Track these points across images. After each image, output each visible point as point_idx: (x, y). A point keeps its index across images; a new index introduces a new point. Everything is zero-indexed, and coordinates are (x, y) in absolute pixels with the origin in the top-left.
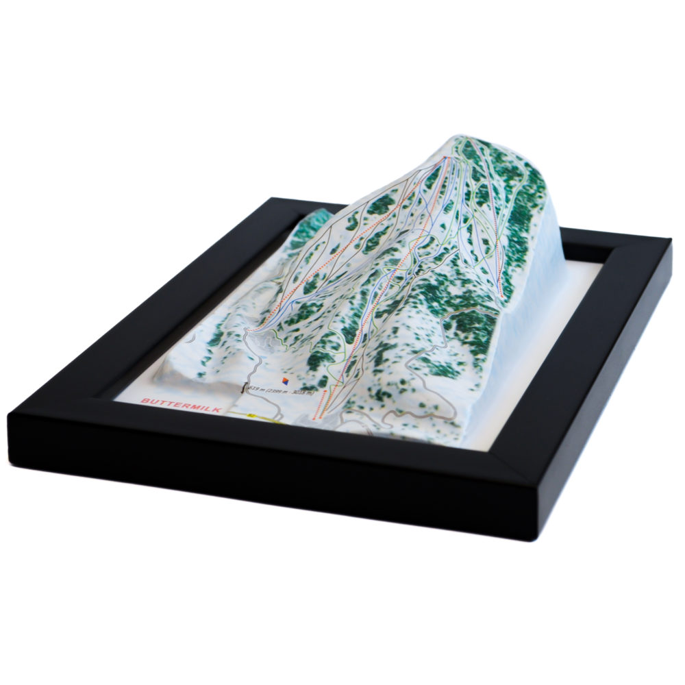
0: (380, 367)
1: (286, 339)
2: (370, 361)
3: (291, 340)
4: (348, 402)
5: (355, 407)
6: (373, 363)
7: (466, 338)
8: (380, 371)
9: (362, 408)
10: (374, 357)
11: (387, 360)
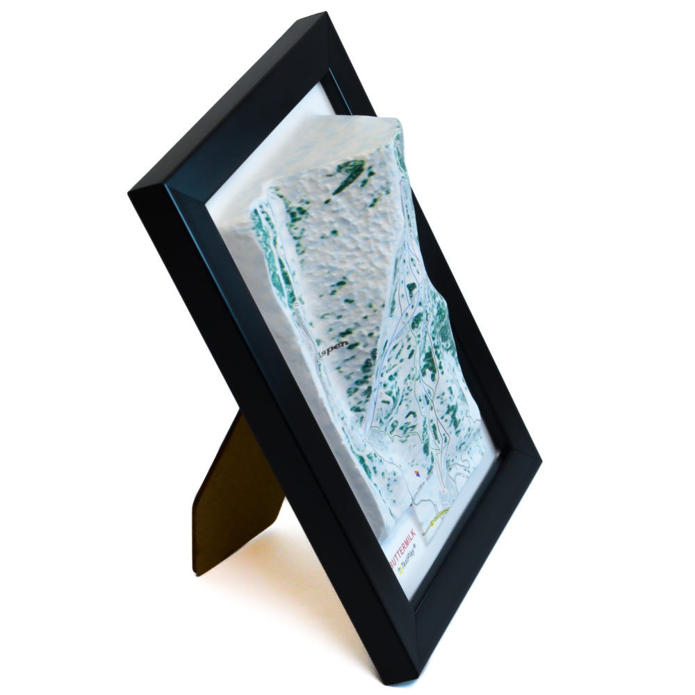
0: (458, 429)
1: (386, 429)
2: (450, 426)
3: (389, 429)
4: (447, 462)
5: (451, 463)
6: (453, 426)
7: (447, 345)
8: (459, 431)
9: (453, 460)
10: (452, 421)
11: (460, 420)
